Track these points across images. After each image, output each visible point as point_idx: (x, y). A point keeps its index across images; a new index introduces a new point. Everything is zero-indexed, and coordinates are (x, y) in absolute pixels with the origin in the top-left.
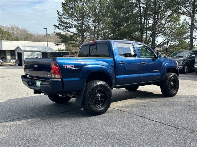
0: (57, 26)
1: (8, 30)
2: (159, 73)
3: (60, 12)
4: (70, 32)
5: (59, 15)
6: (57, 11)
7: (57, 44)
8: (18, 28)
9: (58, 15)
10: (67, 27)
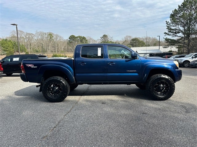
0: (167, 33)
1: (143, 40)
2: (137, 74)
3: (168, 22)
4: (178, 36)
5: (168, 24)
6: (166, 22)
7: (165, 47)
8: (150, 38)
9: (166, 25)
10: (176, 33)
